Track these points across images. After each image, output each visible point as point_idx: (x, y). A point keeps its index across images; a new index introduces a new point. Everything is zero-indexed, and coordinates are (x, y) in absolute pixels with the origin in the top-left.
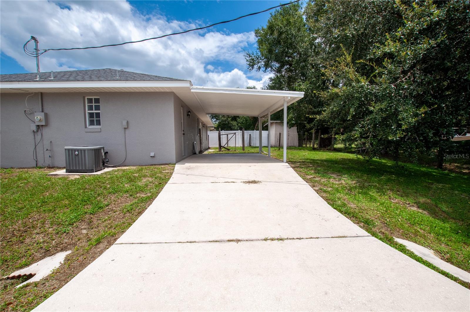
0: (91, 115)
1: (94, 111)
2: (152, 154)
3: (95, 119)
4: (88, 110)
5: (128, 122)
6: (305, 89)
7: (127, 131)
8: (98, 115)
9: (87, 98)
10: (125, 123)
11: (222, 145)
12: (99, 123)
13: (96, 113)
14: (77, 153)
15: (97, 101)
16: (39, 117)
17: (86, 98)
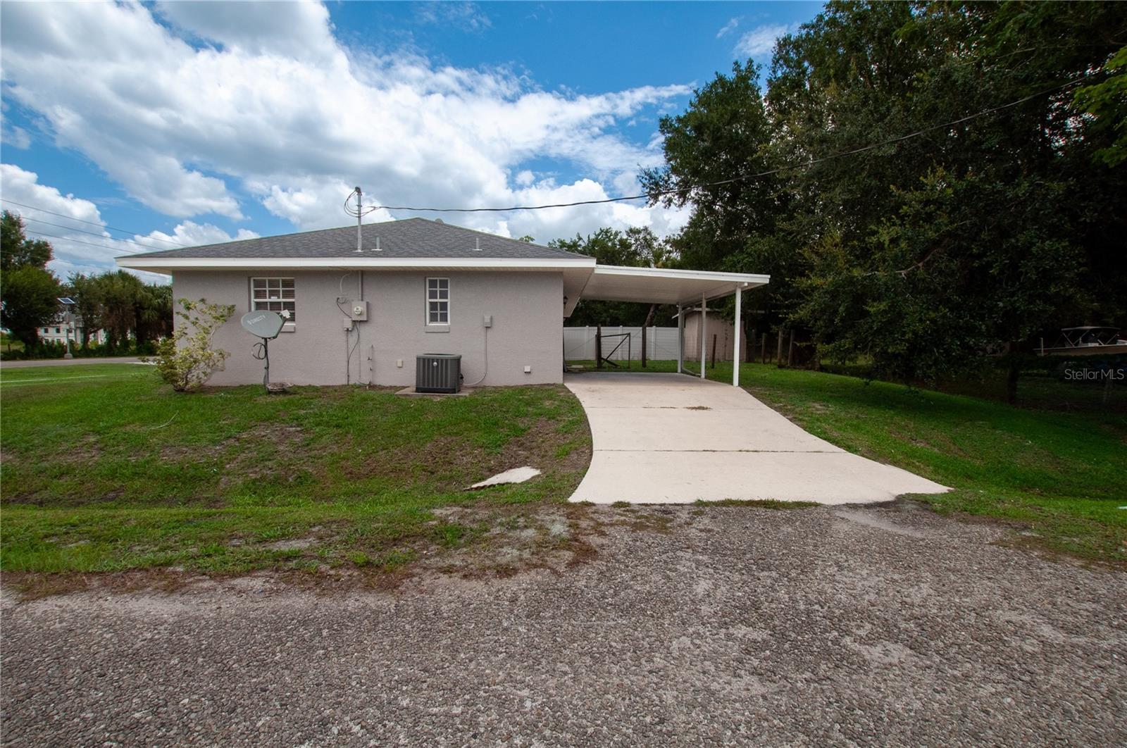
0: (433, 306)
1: (439, 300)
2: (527, 369)
3: (439, 312)
4: (430, 298)
5: (491, 318)
6: (766, 251)
7: (490, 332)
8: (444, 306)
9: (430, 280)
10: (487, 319)
11: (603, 356)
12: (444, 318)
13: (441, 303)
14: (435, 363)
15: (444, 284)
16: (359, 307)
17: (427, 279)
